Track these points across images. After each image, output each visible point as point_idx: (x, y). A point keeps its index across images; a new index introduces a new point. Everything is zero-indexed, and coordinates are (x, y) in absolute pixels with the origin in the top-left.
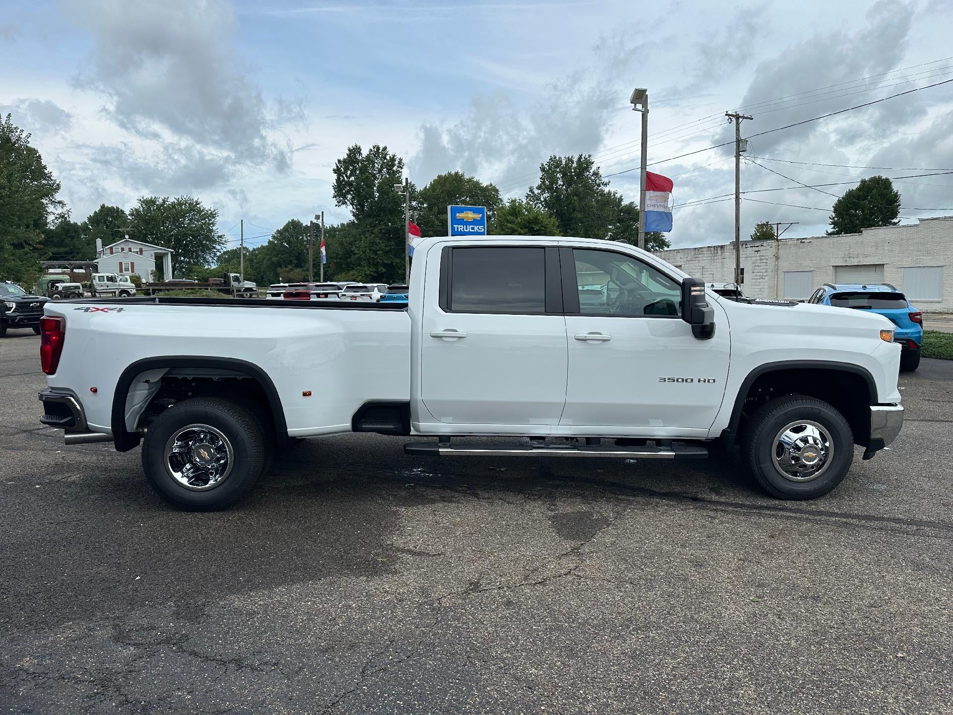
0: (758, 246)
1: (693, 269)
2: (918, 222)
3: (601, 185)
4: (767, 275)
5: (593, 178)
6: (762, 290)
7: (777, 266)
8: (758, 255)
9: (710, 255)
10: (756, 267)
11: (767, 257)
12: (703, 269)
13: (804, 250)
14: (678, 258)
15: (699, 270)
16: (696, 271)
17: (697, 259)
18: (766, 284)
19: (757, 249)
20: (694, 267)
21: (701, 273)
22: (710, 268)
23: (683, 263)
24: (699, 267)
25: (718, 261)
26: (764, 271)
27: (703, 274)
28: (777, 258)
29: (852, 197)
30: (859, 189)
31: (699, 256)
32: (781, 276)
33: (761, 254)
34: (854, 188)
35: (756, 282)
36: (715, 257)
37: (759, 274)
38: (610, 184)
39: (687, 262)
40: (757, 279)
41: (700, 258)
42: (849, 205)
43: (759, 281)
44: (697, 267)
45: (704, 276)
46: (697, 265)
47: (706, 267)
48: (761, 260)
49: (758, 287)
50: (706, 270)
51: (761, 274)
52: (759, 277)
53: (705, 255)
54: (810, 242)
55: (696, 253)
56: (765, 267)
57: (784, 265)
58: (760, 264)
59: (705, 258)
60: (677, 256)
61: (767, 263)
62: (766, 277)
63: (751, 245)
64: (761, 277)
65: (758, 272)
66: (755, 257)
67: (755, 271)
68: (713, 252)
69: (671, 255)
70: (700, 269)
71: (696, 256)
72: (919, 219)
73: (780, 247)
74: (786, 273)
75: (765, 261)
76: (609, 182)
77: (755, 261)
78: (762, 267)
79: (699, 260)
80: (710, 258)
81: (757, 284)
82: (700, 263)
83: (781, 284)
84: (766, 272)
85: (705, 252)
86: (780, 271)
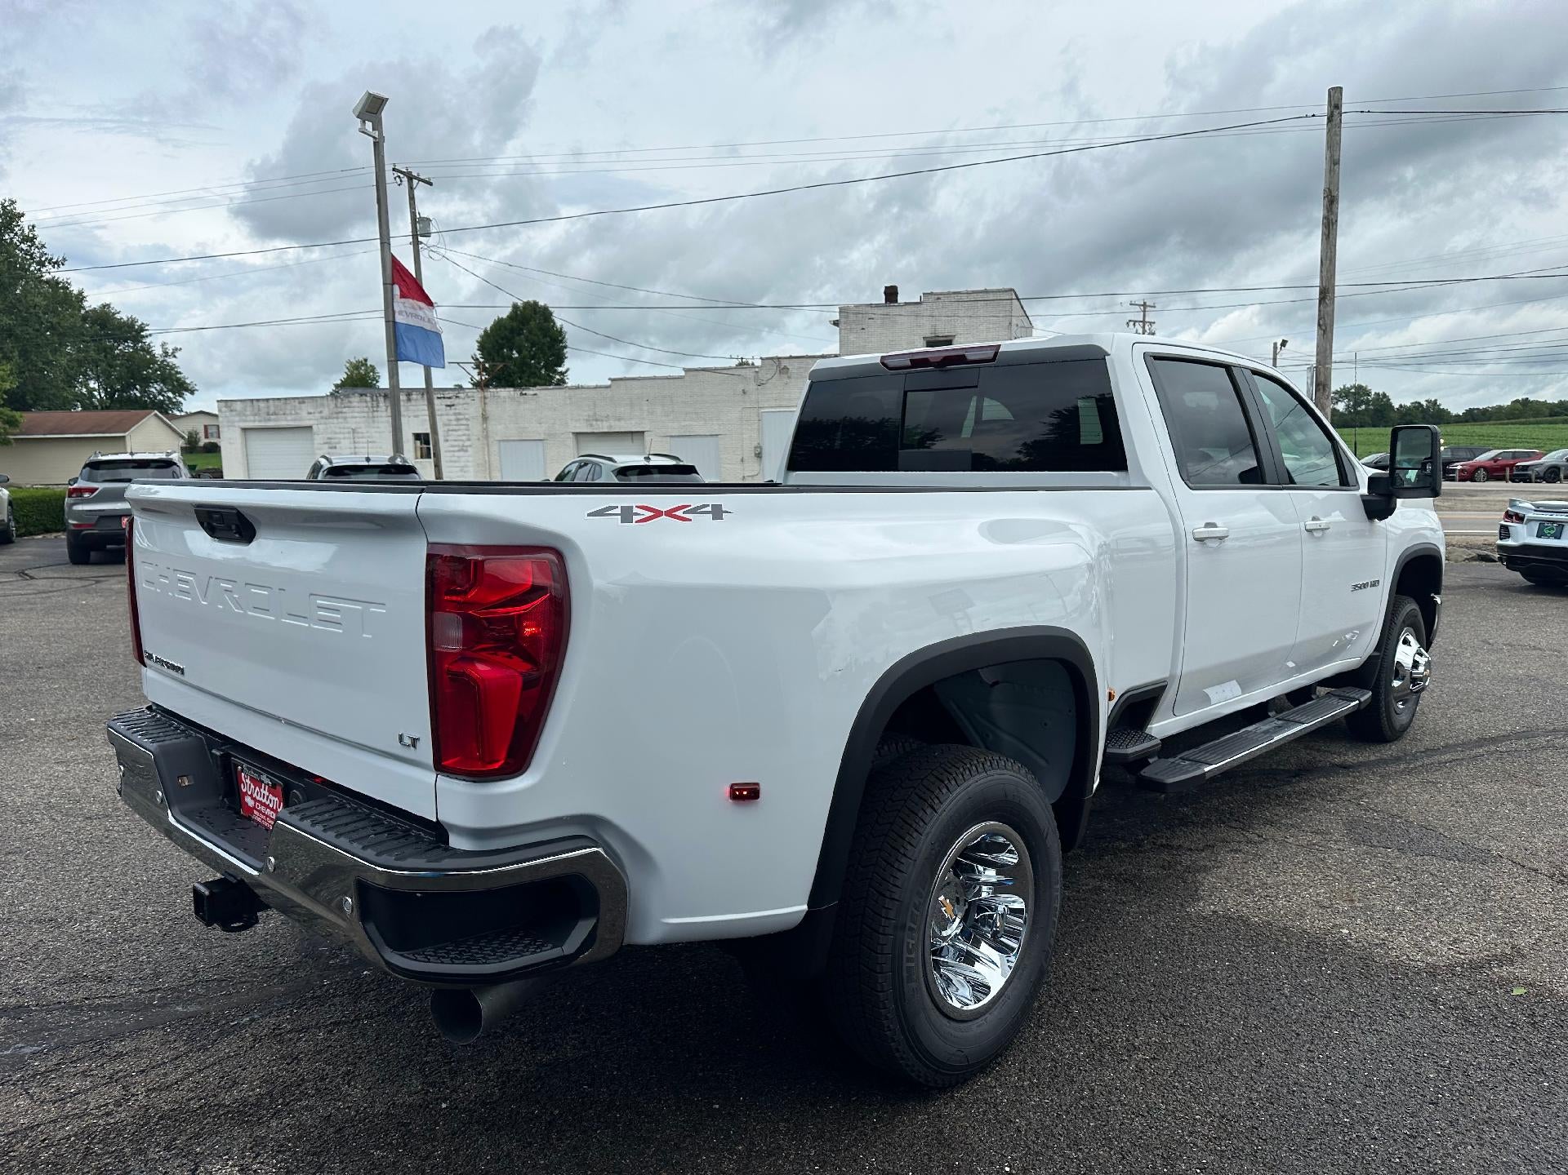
0: (450, 398)
1: (336, 433)
2: (683, 374)
3: (47, 264)
4: (470, 446)
5: (23, 246)
6: (466, 469)
7: (486, 430)
8: (452, 412)
9: (366, 409)
10: (450, 433)
11: (467, 416)
12: (354, 433)
13: (527, 406)
14: (304, 414)
15: (347, 435)
16: (342, 436)
17: (340, 415)
18: (471, 459)
19: (448, 402)
20: (338, 430)
21: (352, 440)
22: (367, 432)
23: (316, 422)
24: (346, 430)
25: (380, 419)
26: (464, 438)
27: (354, 442)
28: (485, 418)
29: (502, 328)
30: (510, 317)
31: (344, 410)
32: (494, 448)
33: (457, 411)
34: (505, 316)
35: (454, 456)
36: (375, 414)
37: (456, 443)
38: (66, 263)
39: (323, 421)
40: (454, 451)
41: (348, 415)
42: (500, 341)
43: (456, 454)
44: (342, 431)
45: (357, 445)
46: (342, 426)
47: (360, 430)
48: (458, 420)
49: (457, 464)
50: (360, 435)
51: (461, 443)
52: (457, 449)
53: (357, 409)
54: (535, 394)
55: (339, 405)
56: (467, 432)
57: (497, 429)
58: (457, 428)
59: (356, 415)
60: (300, 409)
61: (468, 425)
62: (469, 449)
63: (439, 396)
64: (460, 448)
65: (455, 440)
66: (447, 415)
67: (449, 438)
68: (370, 405)
69: (289, 407)
70: (349, 433)
71: (340, 410)
72: (684, 369)
73: (487, 401)
74: (502, 443)
75: (464, 422)
76: (64, 259)
77: (447, 422)
78: (460, 433)
79: (345, 418)
80: (365, 415)
81: (453, 459)
82: (347, 423)
83: (495, 459)
84: (469, 440)
85: (355, 404)
86: (491, 440)
